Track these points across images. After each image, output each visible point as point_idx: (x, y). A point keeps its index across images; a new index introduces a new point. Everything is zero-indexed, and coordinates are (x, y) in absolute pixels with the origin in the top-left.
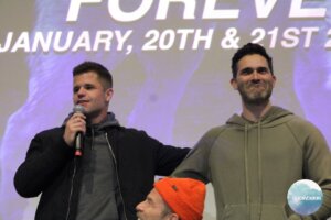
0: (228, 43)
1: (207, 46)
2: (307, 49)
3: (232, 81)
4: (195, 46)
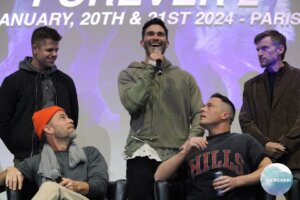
0: (134, 21)
1: (121, 23)
4: (113, 23)
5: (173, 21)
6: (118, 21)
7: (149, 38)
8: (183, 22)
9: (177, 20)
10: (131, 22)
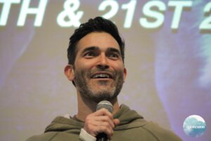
0: (67, 19)
1: (38, 22)
2: (175, 31)
3: (67, 69)
4: (21, 22)
5: (152, 20)
6: (31, 18)
7: (87, 63)
8: (175, 24)
9: (160, 19)
10: (60, 21)
